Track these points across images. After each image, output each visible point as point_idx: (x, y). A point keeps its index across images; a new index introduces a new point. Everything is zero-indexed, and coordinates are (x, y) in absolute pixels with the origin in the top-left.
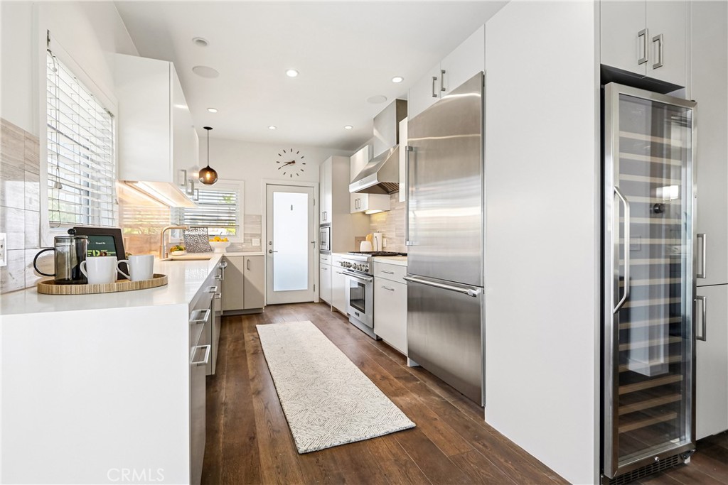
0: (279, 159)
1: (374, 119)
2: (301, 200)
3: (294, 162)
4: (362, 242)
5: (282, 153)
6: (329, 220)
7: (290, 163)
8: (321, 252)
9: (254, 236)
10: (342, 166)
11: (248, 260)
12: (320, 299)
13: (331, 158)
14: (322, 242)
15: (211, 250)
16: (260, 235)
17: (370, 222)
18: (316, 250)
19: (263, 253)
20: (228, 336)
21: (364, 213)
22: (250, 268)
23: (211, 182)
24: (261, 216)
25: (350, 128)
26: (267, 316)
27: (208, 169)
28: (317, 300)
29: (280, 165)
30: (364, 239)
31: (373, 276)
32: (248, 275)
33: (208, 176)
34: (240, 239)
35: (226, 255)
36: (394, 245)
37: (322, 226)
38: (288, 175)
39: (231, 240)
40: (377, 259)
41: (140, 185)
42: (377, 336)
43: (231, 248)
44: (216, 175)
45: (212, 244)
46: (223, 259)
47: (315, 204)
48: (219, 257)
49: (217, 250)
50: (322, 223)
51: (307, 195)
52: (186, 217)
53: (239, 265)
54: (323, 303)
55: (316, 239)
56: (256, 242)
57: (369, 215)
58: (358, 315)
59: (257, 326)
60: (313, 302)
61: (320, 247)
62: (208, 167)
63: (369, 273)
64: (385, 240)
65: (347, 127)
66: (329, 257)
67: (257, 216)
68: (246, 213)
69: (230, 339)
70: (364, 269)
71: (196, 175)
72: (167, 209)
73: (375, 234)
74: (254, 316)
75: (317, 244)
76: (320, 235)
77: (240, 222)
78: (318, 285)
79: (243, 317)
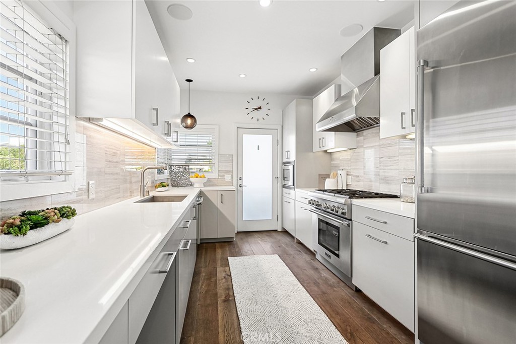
0: (248, 105)
1: (342, 57)
2: (266, 141)
3: (260, 108)
4: (327, 179)
5: (250, 100)
6: (293, 158)
7: (257, 109)
8: (284, 186)
9: (227, 172)
10: (304, 108)
11: (222, 195)
12: (283, 228)
13: (295, 101)
14: (285, 178)
15: (192, 185)
16: (232, 172)
17: (332, 160)
18: (280, 185)
19: (234, 188)
20: (203, 269)
21: (326, 151)
22: (224, 201)
23: (191, 127)
24: (233, 155)
25: (315, 70)
26: (237, 244)
27: (189, 116)
28: (280, 229)
29: (248, 111)
30: (328, 176)
31: (350, 220)
32: (221, 207)
33: (189, 121)
34: (215, 175)
35: (203, 189)
36: (361, 183)
37: (285, 163)
38: (255, 119)
39: (208, 176)
40: (356, 202)
41: (104, 123)
42: (356, 287)
43: (209, 183)
44: (195, 121)
45: (193, 179)
46: (201, 194)
47: (280, 143)
48: (196, 192)
49: (196, 185)
50: (285, 160)
51: (271, 136)
52: (173, 157)
53: (214, 199)
54: (285, 232)
55: (279, 175)
56: (228, 178)
57: (331, 153)
58: (330, 257)
59: (229, 258)
60: (277, 230)
61: (283, 181)
62: (189, 113)
63: (346, 217)
64: (350, 177)
65: (311, 70)
66: (292, 191)
67: (230, 155)
68: (220, 153)
69: (204, 274)
70: (340, 211)
71: (179, 121)
72: (153, 150)
73: (340, 172)
74: (227, 244)
75: (280, 179)
76: (283, 172)
77: (216, 161)
78: (281, 216)
79: (217, 244)
